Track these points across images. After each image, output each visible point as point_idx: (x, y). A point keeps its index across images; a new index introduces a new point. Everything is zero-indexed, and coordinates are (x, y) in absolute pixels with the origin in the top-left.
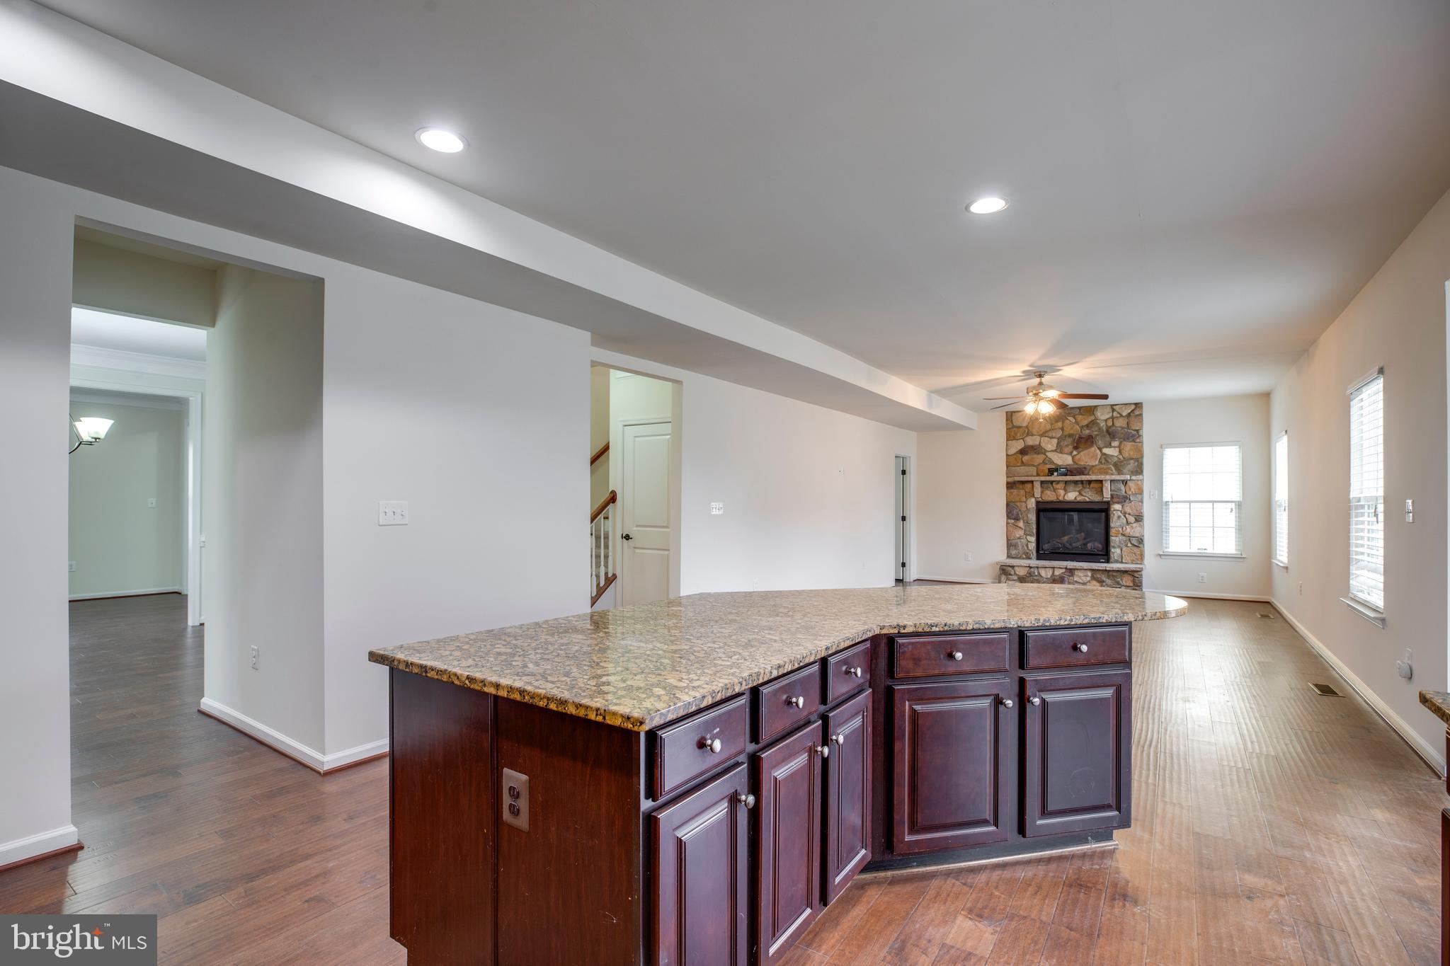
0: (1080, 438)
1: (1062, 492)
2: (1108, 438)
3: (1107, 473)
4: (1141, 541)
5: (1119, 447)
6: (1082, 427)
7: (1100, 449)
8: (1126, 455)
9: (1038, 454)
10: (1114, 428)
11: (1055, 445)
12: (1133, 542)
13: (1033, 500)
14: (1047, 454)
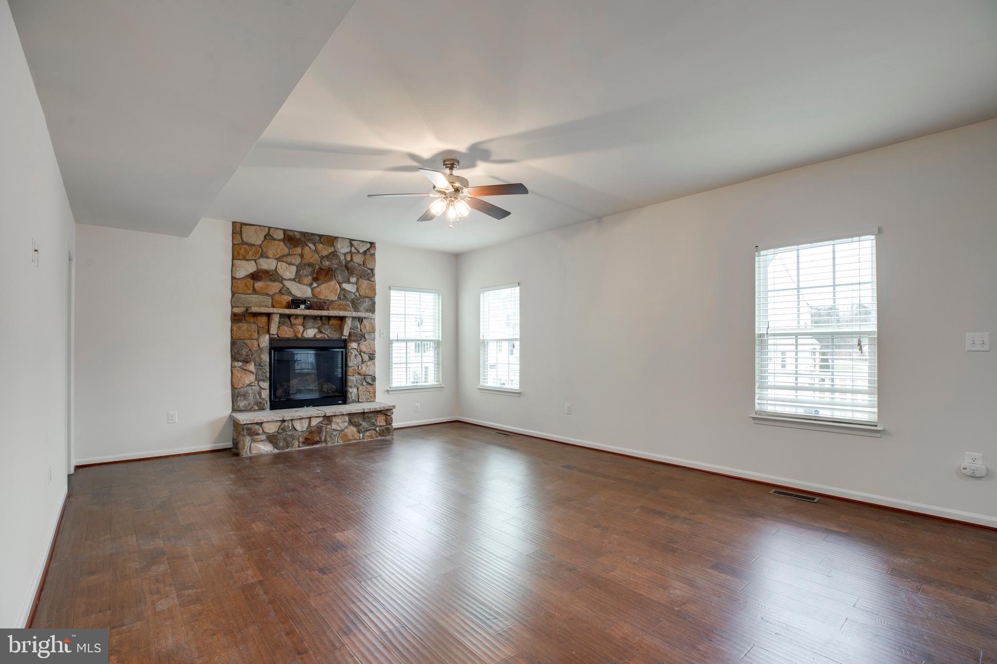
0: (321, 269)
1: (301, 328)
2: (346, 273)
3: (345, 310)
4: (374, 379)
5: (356, 283)
6: (322, 258)
7: (340, 283)
8: (363, 293)
9: (274, 281)
10: (352, 263)
11: (294, 274)
12: (368, 381)
13: (267, 337)
14: (285, 282)
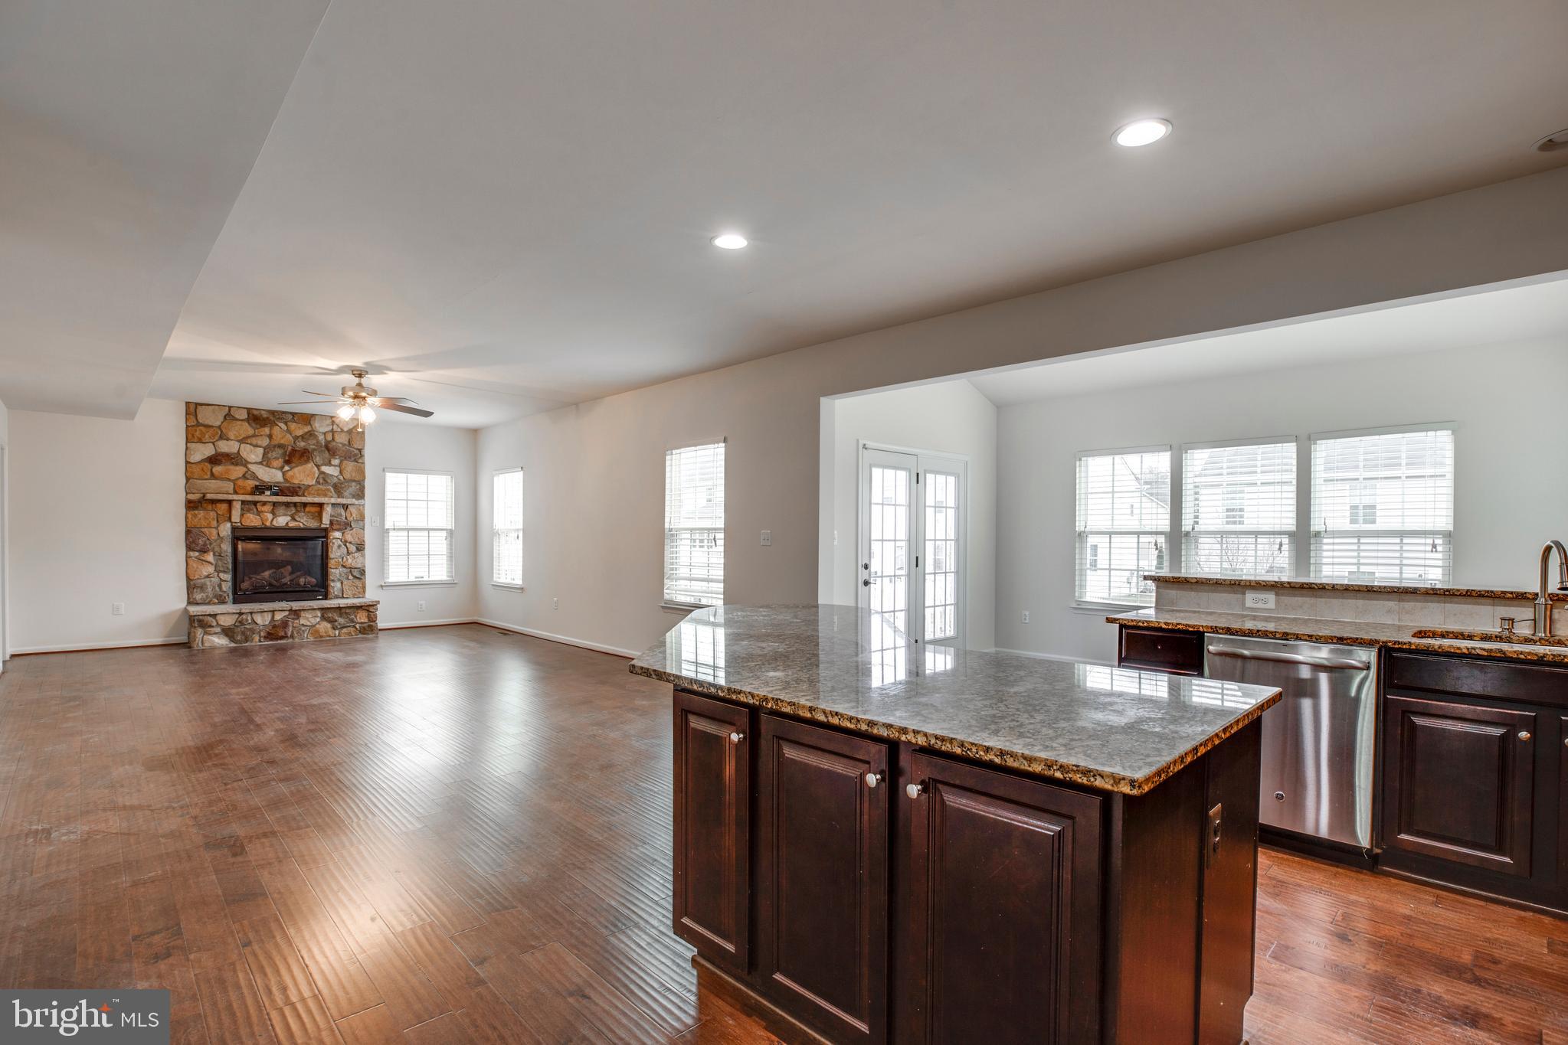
0: (294, 451)
1: (270, 516)
2: (327, 454)
3: (325, 495)
4: (363, 572)
5: (340, 466)
6: (296, 438)
7: (318, 466)
8: (347, 476)
9: (237, 465)
10: (334, 444)
11: (261, 456)
12: (355, 574)
13: (229, 525)
14: (249, 466)
